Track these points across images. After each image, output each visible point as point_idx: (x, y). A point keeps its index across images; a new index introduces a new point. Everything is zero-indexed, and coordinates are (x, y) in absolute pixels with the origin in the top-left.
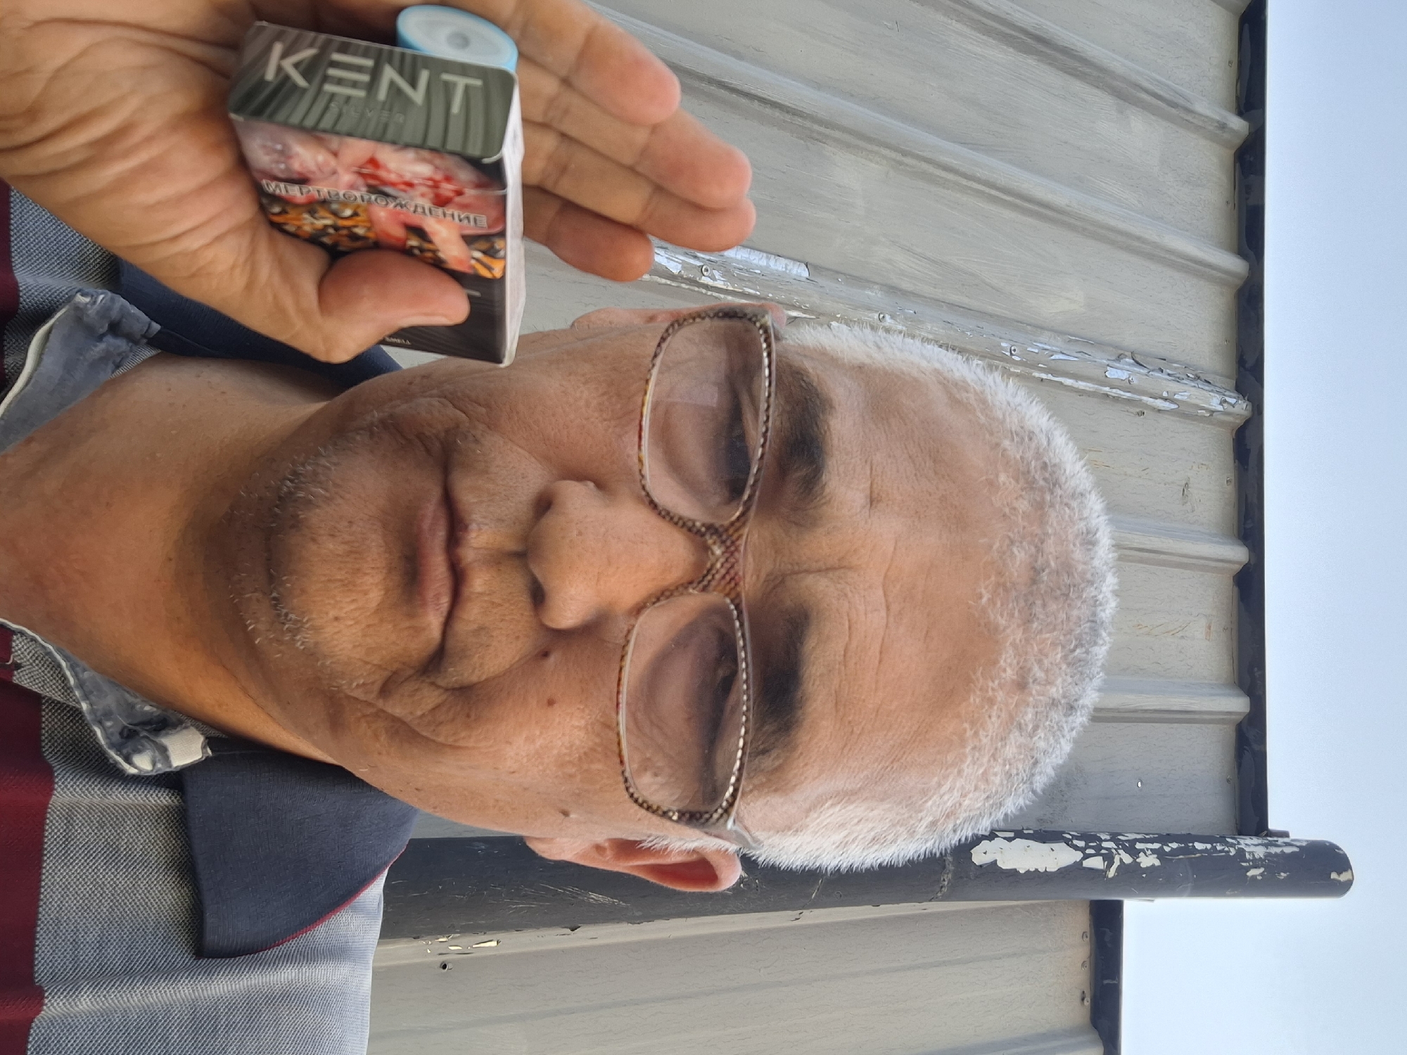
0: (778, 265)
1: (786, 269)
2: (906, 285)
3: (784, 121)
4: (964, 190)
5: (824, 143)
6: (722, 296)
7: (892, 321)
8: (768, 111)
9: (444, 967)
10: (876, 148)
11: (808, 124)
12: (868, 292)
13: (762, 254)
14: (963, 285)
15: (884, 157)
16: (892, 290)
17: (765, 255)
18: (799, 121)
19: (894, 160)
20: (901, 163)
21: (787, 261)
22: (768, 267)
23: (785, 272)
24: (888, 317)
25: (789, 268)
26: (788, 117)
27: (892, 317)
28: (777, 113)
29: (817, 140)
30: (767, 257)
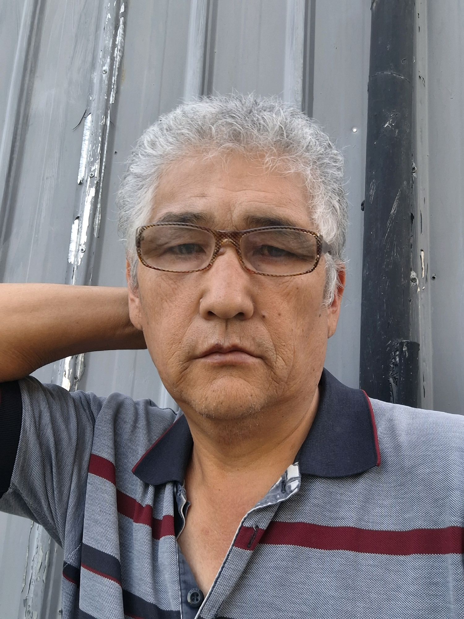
0: (87, 134)
1: (88, 130)
2: (89, 59)
3: (21, 139)
4: (39, 29)
5: (28, 115)
6: (104, 164)
7: (106, 65)
8: (17, 149)
9: (434, 278)
10: (26, 86)
11: (20, 126)
12: (95, 81)
13: (83, 144)
14: (86, 23)
15: (29, 80)
16: (93, 66)
17: (83, 142)
18: (19, 131)
19: (30, 74)
20: (31, 71)
21: (85, 129)
22: (89, 139)
23: (90, 130)
24: (104, 68)
25: (88, 128)
26: (18, 138)
27: (103, 65)
28: (18, 144)
29: (27, 120)
30: (84, 141)
